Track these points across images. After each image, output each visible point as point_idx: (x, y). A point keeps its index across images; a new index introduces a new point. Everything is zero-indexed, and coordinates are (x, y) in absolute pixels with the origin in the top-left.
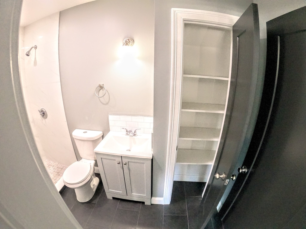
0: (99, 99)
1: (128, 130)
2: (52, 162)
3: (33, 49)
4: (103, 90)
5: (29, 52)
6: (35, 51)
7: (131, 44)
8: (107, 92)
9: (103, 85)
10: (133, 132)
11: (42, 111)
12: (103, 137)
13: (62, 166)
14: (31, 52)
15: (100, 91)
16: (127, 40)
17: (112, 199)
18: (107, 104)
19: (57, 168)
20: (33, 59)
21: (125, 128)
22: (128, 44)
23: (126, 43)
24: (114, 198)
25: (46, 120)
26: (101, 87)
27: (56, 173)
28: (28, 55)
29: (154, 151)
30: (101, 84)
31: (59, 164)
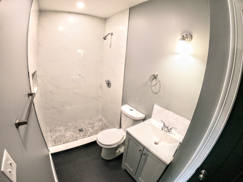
0: (151, 87)
1: (166, 125)
2: (103, 119)
3: (110, 35)
4: (156, 80)
5: (106, 37)
6: (112, 36)
7: (189, 39)
8: (158, 82)
9: (157, 75)
10: (169, 129)
11: (108, 82)
12: (144, 120)
13: (108, 125)
14: (107, 37)
15: (153, 81)
16: (185, 36)
17: (124, 169)
18: (156, 93)
19: (104, 125)
20: (109, 43)
21: (164, 121)
22: (186, 39)
23: (183, 38)
24: (125, 170)
25: (109, 89)
26: (155, 77)
27: (101, 128)
28: (105, 39)
29: (174, 159)
30: (156, 74)
31: (107, 122)
